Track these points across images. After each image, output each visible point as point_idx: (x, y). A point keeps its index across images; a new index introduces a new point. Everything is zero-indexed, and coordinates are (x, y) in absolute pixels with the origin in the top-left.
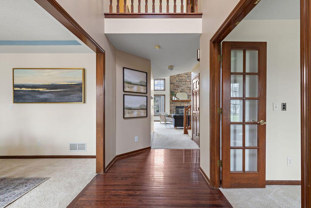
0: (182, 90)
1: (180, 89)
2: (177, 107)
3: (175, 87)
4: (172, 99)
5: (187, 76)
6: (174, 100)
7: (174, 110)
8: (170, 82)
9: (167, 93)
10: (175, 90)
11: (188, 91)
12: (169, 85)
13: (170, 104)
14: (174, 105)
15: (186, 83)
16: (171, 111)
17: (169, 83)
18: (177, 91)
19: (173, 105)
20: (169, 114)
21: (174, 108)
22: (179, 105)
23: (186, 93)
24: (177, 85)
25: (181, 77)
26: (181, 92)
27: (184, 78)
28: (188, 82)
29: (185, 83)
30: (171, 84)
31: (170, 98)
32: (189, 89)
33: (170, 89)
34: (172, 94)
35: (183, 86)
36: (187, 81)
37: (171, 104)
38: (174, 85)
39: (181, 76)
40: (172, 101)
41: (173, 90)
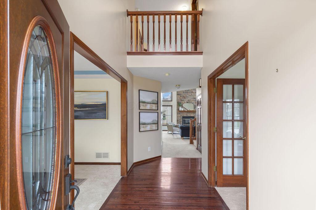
0: (188, 100)
1: (186, 100)
2: (184, 117)
3: (182, 98)
4: (179, 110)
6: (181, 111)
7: (181, 120)
8: (177, 93)
9: (174, 103)
10: (182, 100)
11: (194, 102)
12: (176, 96)
13: (177, 114)
14: (181, 116)
15: (192, 94)
16: (178, 121)
18: (184, 102)
19: (179, 115)
20: (176, 124)
21: (181, 118)
22: (185, 115)
23: (193, 103)
24: (184, 96)
26: (187, 103)
30: (178, 95)
31: (177, 108)
32: (195, 100)
33: (177, 100)
34: (179, 104)
36: (194, 92)
38: (181, 96)
40: (179, 112)
41: (180, 101)
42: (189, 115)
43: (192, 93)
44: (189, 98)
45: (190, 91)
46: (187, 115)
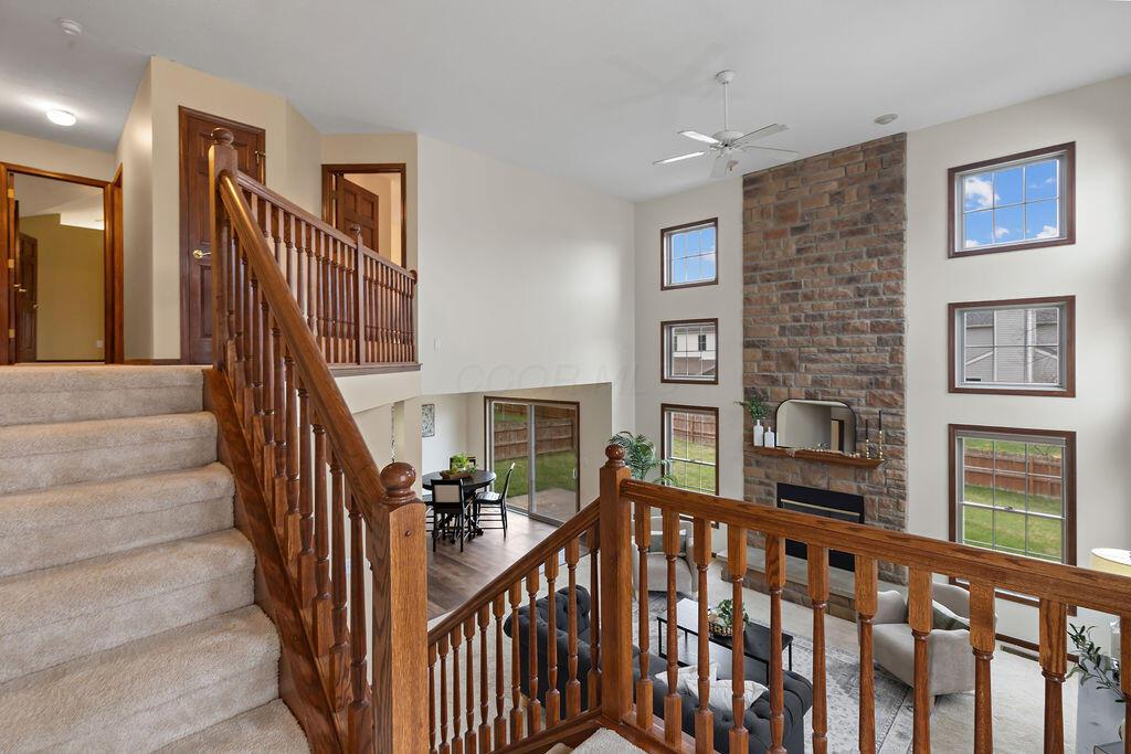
0: (816, 382)
2: (787, 490)
3: (772, 364)
4: (751, 438)
5: (849, 290)
6: (764, 448)
8: (745, 336)
10: (774, 381)
11: (859, 394)
12: (739, 349)
13: (747, 463)
14: (767, 477)
15: (846, 338)
17: (739, 338)
18: (785, 390)
19: (759, 473)
21: (769, 494)
22: (793, 479)
23: (847, 404)
24: (784, 355)
25: (807, 306)
26: (811, 396)
27: (830, 304)
28: (857, 330)
29: (839, 341)
30: (747, 345)
31: (745, 426)
32: (865, 378)
33: (745, 378)
35: (826, 356)
36: (856, 322)
37: (751, 465)
38: (767, 356)
39: (807, 297)
40: (751, 451)
41: (760, 385)
42: (822, 484)
43: (844, 329)
44: (819, 366)
45: (831, 317)
46: (804, 479)
